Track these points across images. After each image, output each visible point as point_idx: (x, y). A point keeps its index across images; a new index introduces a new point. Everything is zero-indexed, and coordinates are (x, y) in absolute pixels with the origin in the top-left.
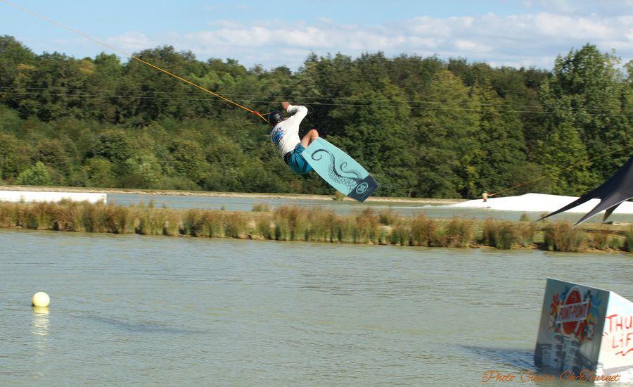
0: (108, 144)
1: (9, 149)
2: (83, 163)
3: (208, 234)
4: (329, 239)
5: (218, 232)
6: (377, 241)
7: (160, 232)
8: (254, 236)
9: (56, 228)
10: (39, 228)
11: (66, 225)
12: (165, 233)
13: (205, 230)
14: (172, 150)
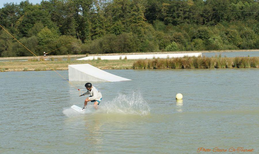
0: (201, 33)
1: (162, 37)
2: (191, 41)
3: (244, 67)
5: (248, 65)
7: (225, 67)
9: (183, 68)
10: (176, 68)
11: (187, 66)
12: (227, 67)
13: (242, 65)
14: (227, 34)
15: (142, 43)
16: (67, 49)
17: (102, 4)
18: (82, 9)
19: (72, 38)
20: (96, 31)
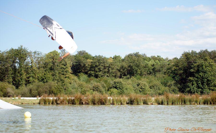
0: (117, 84)
2: (108, 90)
3: (137, 103)
4: (181, 103)
5: (141, 102)
6: (198, 103)
8: (153, 104)
9: (82, 104)
10: (76, 104)
11: (86, 102)
12: (121, 104)
14: (138, 85)
15: (66, 90)
16: (3, 94)
17: (35, 58)
18: (18, 61)
19: (7, 84)
20: (29, 80)
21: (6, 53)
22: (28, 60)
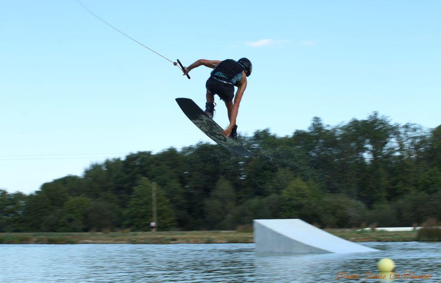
16: (336, 220)
19: (346, 198)
21: (341, 129)
22: (393, 143)
